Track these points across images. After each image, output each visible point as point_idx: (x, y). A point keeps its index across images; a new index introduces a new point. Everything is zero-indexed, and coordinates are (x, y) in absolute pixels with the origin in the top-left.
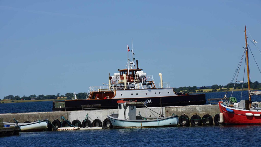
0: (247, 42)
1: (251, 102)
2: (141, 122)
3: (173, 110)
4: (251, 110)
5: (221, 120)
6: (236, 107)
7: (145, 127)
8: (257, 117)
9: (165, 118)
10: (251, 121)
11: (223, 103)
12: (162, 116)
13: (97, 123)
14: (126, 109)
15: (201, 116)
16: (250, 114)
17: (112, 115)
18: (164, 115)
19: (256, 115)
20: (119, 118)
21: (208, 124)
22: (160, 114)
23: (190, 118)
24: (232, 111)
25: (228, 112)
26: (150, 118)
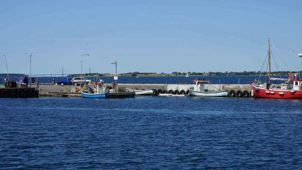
0: (269, 48)
1: (270, 84)
2: (206, 93)
3: (226, 87)
4: (270, 89)
5: (252, 95)
6: (260, 87)
7: (208, 96)
8: (272, 94)
9: (222, 91)
10: (269, 96)
11: (254, 84)
12: (220, 90)
13: (183, 93)
14: (198, 85)
15: (243, 91)
16: (268, 92)
17: (190, 88)
18: (221, 90)
19: (271, 92)
20: (194, 90)
21: (246, 96)
22: (219, 89)
23: (236, 92)
24: (258, 89)
25: (256, 90)
26: (213, 91)
